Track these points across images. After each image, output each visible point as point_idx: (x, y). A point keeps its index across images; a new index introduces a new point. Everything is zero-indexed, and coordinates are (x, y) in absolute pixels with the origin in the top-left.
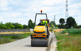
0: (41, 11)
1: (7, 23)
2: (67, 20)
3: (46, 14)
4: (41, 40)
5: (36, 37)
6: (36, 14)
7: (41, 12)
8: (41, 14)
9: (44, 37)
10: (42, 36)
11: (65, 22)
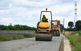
0: (47, 8)
1: (16, 25)
2: (76, 23)
3: (51, 12)
4: (45, 35)
5: (40, 32)
6: (42, 11)
7: (47, 10)
8: (46, 11)
9: (48, 32)
10: (46, 32)
11: (73, 26)
